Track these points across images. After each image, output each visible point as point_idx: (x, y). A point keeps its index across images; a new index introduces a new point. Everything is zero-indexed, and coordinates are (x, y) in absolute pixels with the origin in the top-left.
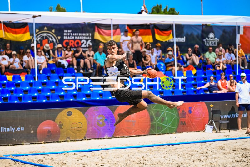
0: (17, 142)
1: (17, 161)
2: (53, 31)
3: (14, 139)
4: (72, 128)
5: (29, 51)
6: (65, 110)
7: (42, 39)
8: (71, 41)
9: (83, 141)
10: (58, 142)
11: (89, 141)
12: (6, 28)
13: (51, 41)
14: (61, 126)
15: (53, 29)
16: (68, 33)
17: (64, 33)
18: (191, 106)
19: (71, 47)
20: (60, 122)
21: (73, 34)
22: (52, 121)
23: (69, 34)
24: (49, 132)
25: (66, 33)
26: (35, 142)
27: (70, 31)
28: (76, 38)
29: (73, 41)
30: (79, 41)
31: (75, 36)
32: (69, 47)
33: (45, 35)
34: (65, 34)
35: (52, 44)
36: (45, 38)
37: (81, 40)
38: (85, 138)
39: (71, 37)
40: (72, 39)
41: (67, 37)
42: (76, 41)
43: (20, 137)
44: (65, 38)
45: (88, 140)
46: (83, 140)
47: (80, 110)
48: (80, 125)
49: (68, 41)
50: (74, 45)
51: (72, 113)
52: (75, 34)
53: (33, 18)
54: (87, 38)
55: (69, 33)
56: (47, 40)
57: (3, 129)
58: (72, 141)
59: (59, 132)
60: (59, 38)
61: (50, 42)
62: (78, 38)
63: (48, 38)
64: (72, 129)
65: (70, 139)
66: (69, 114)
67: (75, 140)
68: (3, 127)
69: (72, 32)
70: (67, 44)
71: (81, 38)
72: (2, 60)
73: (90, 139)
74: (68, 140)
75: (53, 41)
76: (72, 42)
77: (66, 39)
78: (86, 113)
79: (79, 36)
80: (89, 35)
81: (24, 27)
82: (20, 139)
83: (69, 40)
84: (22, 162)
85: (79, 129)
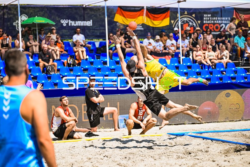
0: (180, 122)
2: (194, 15)
3: (177, 119)
4: (230, 109)
5: (171, 34)
6: (224, 92)
7: (183, 23)
9: (240, 122)
10: (218, 122)
11: (246, 121)
12: (149, 14)
13: (191, 25)
14: (220, 106)
15: (193, 14)
16: (207, 17)
17: (203, 17)
19: (211, 31)
20: (219, 103)
21: (212, 18)
22: (212, 102)
23: (208, 19)
24: (209, 112)
26: (197, 122)
27: (210, 15)
28: (215, 22)
29: (212, 25)
30: (218, 25)
31: (214, 20)
32: (209, 30)
33: (185, 19)
34: (205, 19)
35: (192, 28)
36: (185, 22)
37: (220, 24)
38: (242, 118)
39: (210, 21)
40: (211, 23)
41: (206, 21)
42: (216, 25)
43: (183, 117)
44: (204, 22)
45: (245, 120)
46: (241, 120)
47: (238, 92)
48: (237, 106)
49: (207, 25)
50: (213, 29)
51: (230, 94)
52: (215, 18)
53: (178, 3)
54: (226, 22)
55: (209, 17)
56: (187, 24)
57: (167, 109)
58: (231, 121)
59: (219, 112)
60: (199, 22)
62: (218, 22)
63: (188, 23)
64: (230, 110)
65: (228, 119)
66: (228, 95)
67: (233, 121)
68: (167, 108)
69: (211, 17)
70: (207, 28)
71: (220, 22)
73: (247, 120)
74: (226, 120)
75: (193, 25)
76: (211, 26)
77: (205, 23)
78: (243, 94)
79: (218, 20)
80: (228, 19)
81: (165, 13)
82: (182, 119)
83: (209, 24)
85: (237, 110)
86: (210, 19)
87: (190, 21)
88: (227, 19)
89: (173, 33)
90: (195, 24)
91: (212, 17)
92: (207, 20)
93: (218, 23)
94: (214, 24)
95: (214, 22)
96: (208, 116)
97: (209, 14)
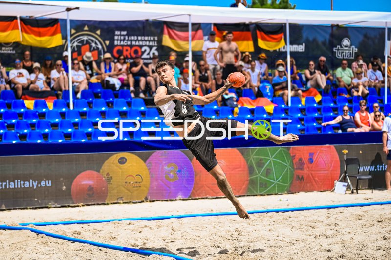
0: (41, 204)
1: (41, 233)
2: (98, 32)
3: (36, 199)
4: (126, 183)
5: (59, 62)
6: (115, 155)
7: (80, 45)
8: (125, 48)
9: (142, 204)
10: (104, 204)
11: (152, 203)
12: (25, 26)
13: (94, 48)
14: (109, 179)
15: (97, 30)
16: (121, 35)
17: (114, 35)
18: (312, 151)
19: (126, 58)
20: (108, 174)
21: (128, 37)
22: (95, 173)
23: (122, 38)
24: (91, 188)
25: (118, 35)
26: (69, 203)
27: (125, 33)
28: (134, 43)
29: (129, 48)
30: (138, 49)
31: (132, 41)
32: (122, 57)
33: (85, 38)
34: (116, 37)
35: (96, 52)
36: (85, 43)
37: (141, 47)
38: (146, 198)
39: (125, 42)
40: (127, 46)
41: (119, 42)
42: (134, 48)
43: (45, 197)
44: (116, 43)
45: (150, 202)
46: (143, 202)
47: (139, 155)
48: (138, 179)
49: (120, 48)
50: (130, 54)
51: (126, 160)
52: (133, 38)
53: (66, 12)
54: (151, 44)
55: (123, 35)
56: (88, 46)
57: (19, 183)
58: (125, 203)
59: (107, 188)
60: (107, 43)
61: (92, 49)
62: (137, 43)
63: (90, 44)
64: (127, 185)
65: (122, 200)
66: (122, 161)
67: (130, 202)
68: (19, 181)
70: (120, 52)
71: (141, 43)
72: (18, 76)
73: (153, 201)
74: (119, 202)
75: (98, 48)
76: (127, 50)
77: (117, 45)
78: (148, 160)
79: (139, 41)
80: (154, 39)
81: (53, 26)
82: (45, 199)
83: (122, 46)
84: (48, 235)
85: (137, 185)
86: (124, 38)
87: (92, 41)
88: (152, 38)
89: (61, 60)
90: (100, 47)
91: (128, 35)
92: (121, 40)
93: (137, 46)
94: (131, 46)
95: (131, 43)
96: (87, 194)
97: (124, 30)
